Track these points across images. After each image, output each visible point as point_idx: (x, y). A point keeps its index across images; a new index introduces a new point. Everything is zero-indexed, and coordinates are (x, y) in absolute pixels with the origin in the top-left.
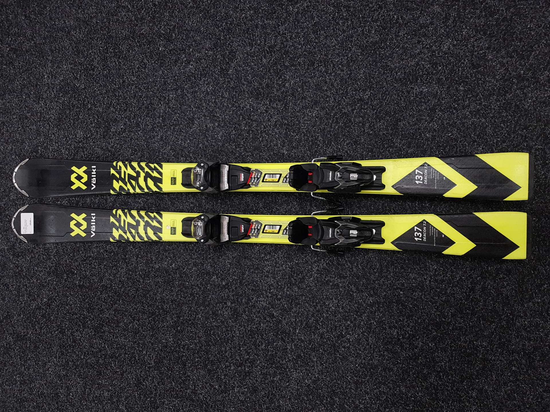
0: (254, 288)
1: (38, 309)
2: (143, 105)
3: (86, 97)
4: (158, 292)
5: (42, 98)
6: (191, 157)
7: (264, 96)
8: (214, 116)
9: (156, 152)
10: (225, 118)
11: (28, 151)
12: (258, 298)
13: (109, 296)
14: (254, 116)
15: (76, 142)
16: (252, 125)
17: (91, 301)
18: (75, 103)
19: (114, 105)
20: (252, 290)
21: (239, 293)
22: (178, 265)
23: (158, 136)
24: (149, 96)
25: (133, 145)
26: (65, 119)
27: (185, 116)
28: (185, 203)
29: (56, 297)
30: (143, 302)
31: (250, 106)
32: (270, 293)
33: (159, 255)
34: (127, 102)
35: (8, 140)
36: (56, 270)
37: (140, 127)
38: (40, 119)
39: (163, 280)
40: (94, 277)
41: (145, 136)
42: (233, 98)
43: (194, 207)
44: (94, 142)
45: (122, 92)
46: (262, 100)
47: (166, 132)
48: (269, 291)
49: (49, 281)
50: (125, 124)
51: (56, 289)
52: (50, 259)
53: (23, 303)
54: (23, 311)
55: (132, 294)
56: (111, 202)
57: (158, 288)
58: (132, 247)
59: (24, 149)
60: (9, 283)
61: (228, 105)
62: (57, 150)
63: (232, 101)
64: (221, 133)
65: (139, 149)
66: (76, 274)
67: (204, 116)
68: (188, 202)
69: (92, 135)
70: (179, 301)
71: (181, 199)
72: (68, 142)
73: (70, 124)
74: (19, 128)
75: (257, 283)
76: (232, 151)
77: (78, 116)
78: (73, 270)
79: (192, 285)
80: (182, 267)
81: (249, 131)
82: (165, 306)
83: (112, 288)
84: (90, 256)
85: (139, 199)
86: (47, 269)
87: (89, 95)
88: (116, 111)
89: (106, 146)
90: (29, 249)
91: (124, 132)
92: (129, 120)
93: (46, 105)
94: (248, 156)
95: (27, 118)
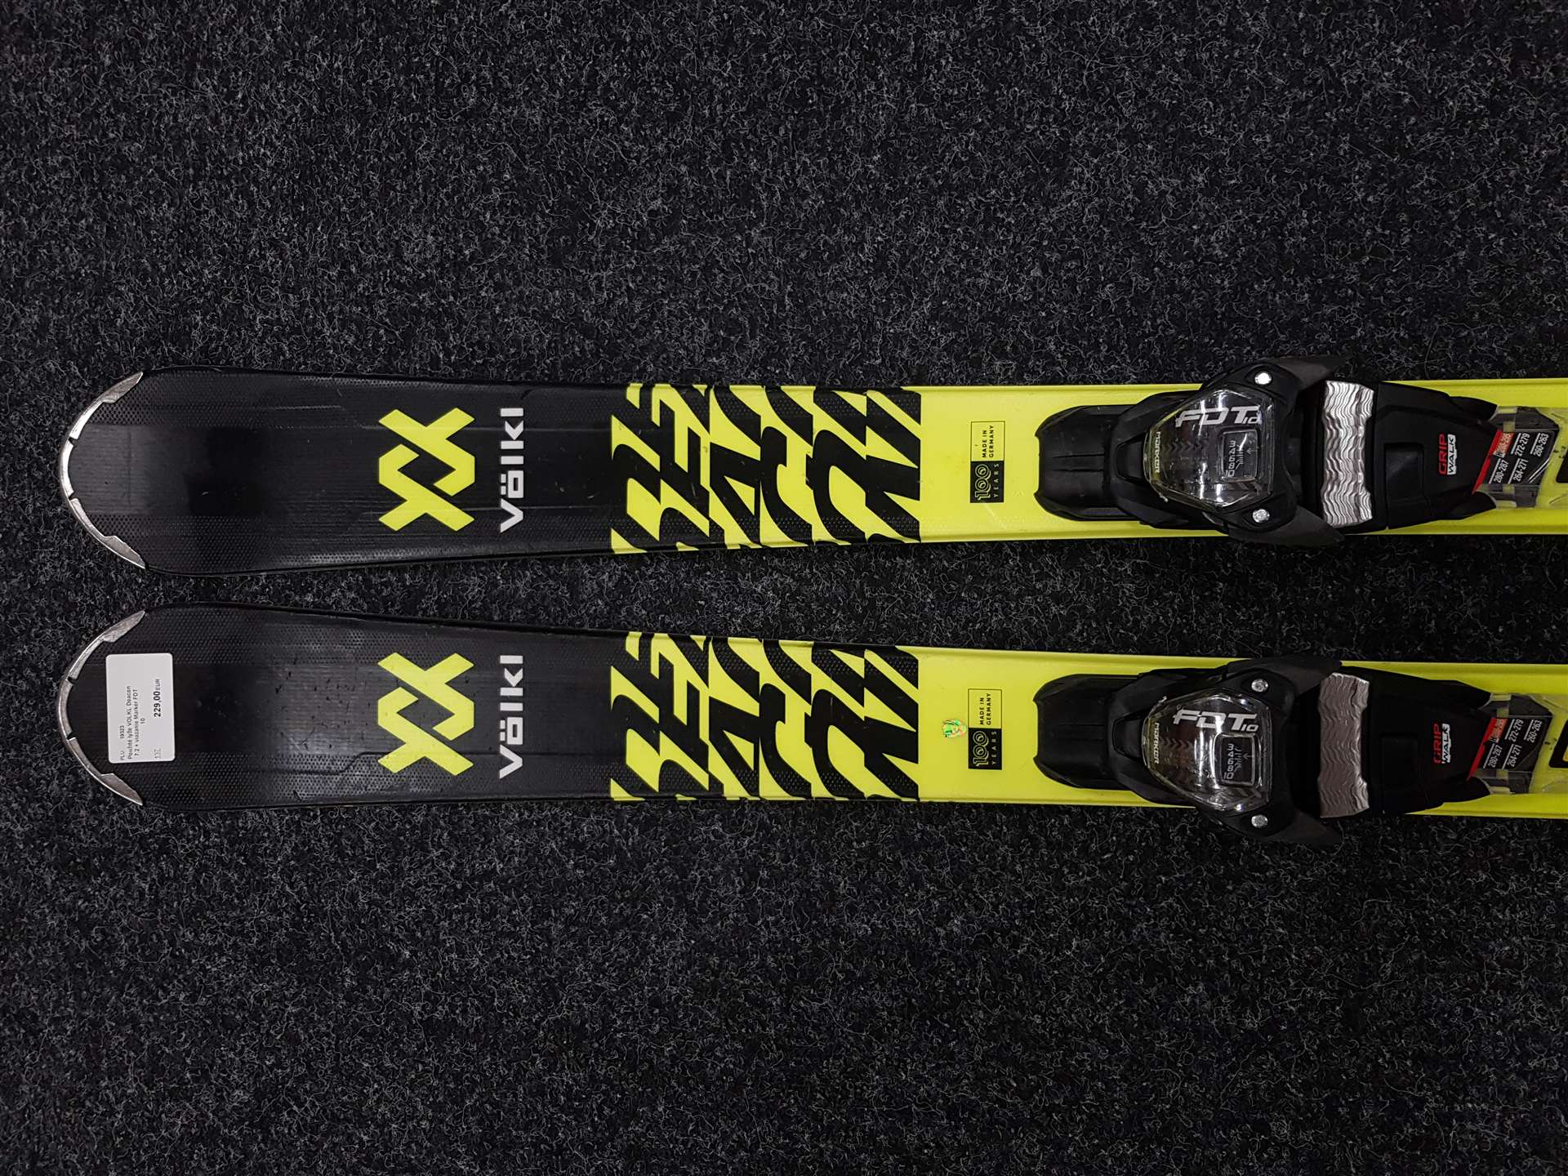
0: (1429, 1048)
1: (199, 1138)
2: (775, 87)
3: (449, 50)
4: (868, 1060)
5: (208, 62)
6: (1048, 355)
7: (1479, 24)
8: (1185, 137)
9: (851, 334)
10: (1251, 147)
11: (133, 332)
12: (1451, 1101)
13: (593, 1079)
14: (1421, 132)
15: (401, 287)
16: (1407, 181)
17: (496, 1105)
18: (388, 84)
19: (607, 89)
20: (1420, 1058)
21: (1340, 1072)
22: (983, 923)
23: (858, 247)
24: (809, 37)
25: (717, 300)
26: (336, 169)
27: (1014, 137)
28: (1020, 596)
29: (300, 1080)
30: (785, 1116)
31: (1397, 78)
32: (1522, 1074)
33: (871, 872)
34: (684, 74)
35: (19, 282)
36: (300, 943)
37: (758, 207)
38: (197, 170)
39: (896, 998)
40: (512, 984)
41: (788, 248)
42: (1293, 37)
43: (1070, 622)
44: (499, 287)
45: (656, 25)
46: (1465, 49)
47: (908, 225)
48: (1513, 1063)
49: (259, 999)
50: (672, 190)
51: (298, 1041)
52: (264, 886)
53: (120, 1107)
54: (117, 1151)
55: (724, 1071)
56: (600, 595)
57: (869, 1043)
58: (718, 827)
59: (113, 323)
60: (43, 1008)
61: (1266, 79)
62: (297, 331)
63: (1292, 54)
64: (1226, 227)
65: (752, 320)
66: (408, 965)
67: (1130, 136)
68: (1034, 592)
69: (488, 247)
70: (990, 1111)
71: (997, 578)
72: (352, 285)
73: (367, 192)
74: (82, 215)
75: (1445, 1023)
76: (1296, 322)
77: (410, 154)
78: (391, 945)
79: (1066, 1030)
80: (1004, 933)
81: (1394, 210)
82: (911, 1137)
83: (612, 1040)
84: (489, 875)
85: (755, 579)
86: (247, 937)
87: (468, 38)
88: (620, 121)
89: (565, 305)
90: (143, 836)
91: (668, 233)
92: (696, 167)
93: (231, 96)
94: (1387, 345)
95: (122, 164)
